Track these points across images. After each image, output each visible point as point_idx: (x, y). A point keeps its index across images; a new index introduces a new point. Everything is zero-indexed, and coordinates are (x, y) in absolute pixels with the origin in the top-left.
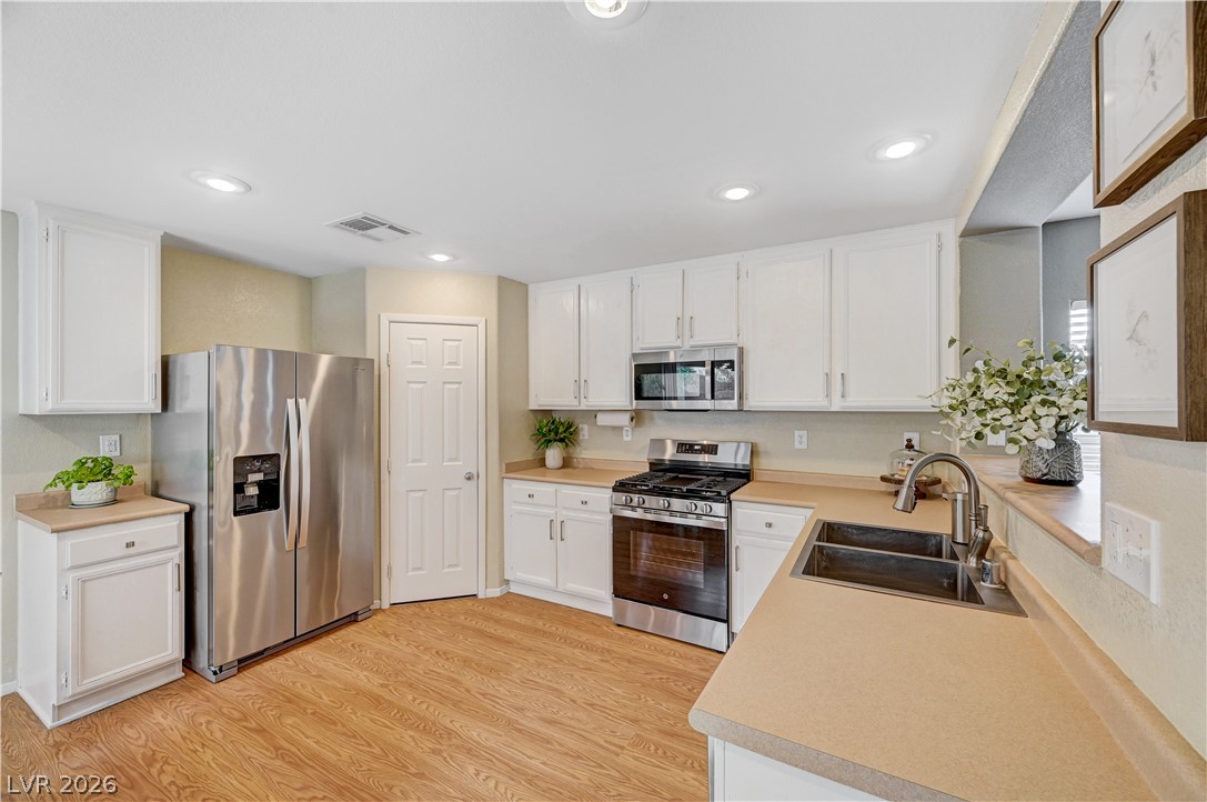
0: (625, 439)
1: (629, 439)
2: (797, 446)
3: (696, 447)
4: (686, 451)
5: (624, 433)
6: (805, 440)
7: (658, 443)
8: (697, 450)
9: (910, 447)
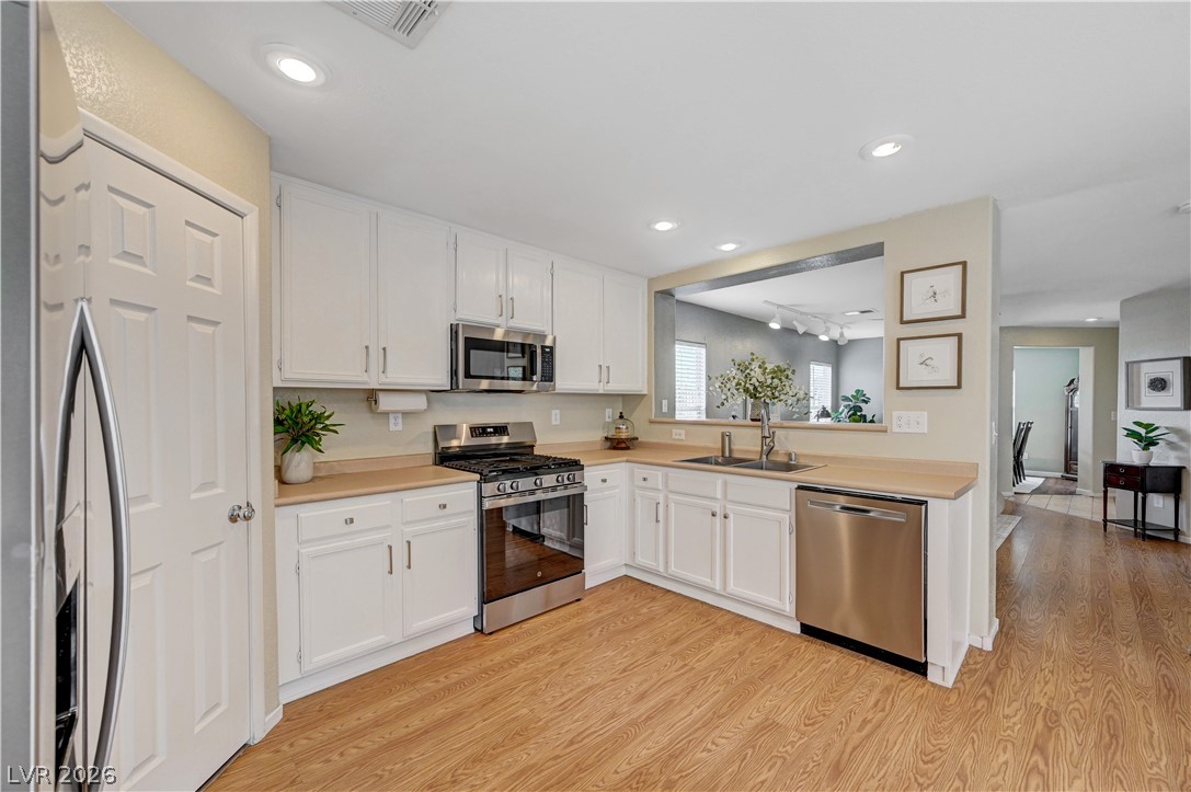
0: (392, 428)
1: (400, 427)
2: (554, 423)
3: (489, 430)
4: (481, 435)
5: (392, 420)
6: (558, 417)
7: (449, 430)
8: (491, 433)
9: (621, 417)
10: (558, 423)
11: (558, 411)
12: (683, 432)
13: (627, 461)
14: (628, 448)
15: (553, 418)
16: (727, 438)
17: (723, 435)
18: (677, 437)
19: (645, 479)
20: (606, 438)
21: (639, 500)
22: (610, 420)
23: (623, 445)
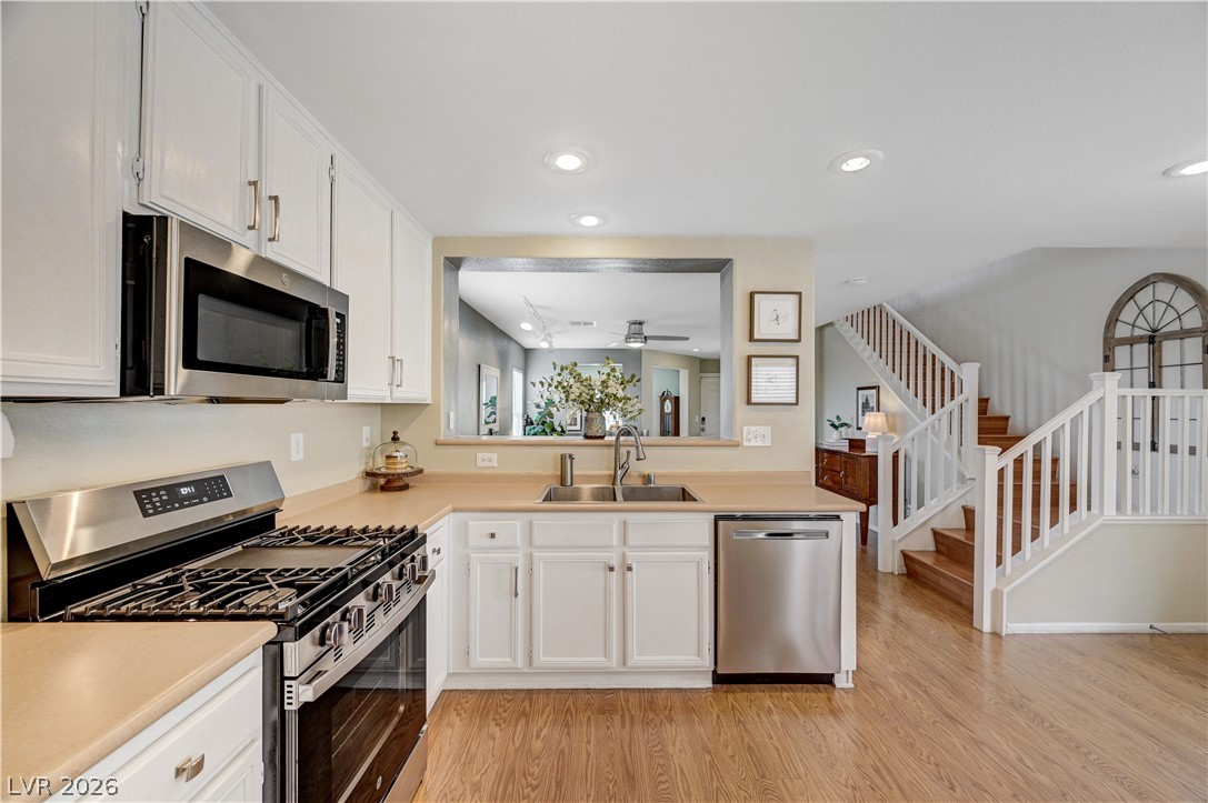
2: (295, 458)
6: (300, 445)
8: (189, 497)
9: (395, 439)
10: (301, 457)
11: (301, 435)
12: (495, 456)
13: (454, 510)
14: (406, 487)
15: (294, 447)
16: (569, 461)
17: (563, 457)
18: (487, 464)
19: (493, 536)
20: (369, 474)
21: (476, 569)
22: (368, 444)
23: (401, 483)
